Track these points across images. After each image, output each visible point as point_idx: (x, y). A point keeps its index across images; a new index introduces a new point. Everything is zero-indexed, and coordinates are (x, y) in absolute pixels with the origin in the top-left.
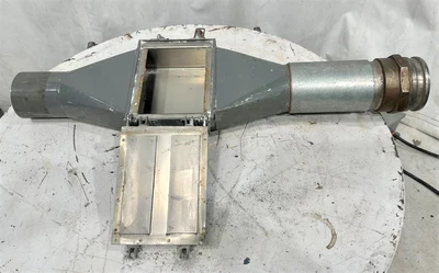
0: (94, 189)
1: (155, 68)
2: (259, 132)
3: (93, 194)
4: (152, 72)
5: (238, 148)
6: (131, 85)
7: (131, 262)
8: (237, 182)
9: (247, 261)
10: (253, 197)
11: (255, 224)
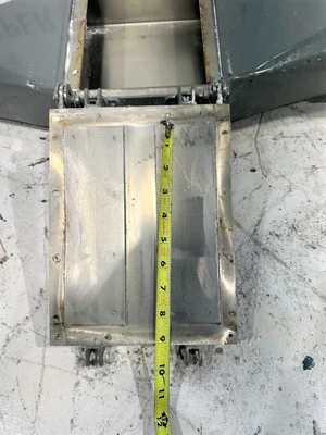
0: (14, 230)
1: (102, 24)
2: (284, 129)
3: (13, 240)
4: (98, 31)
5: (254, 157)
6: (65, 38)
7: (91, 371)
8: (262, 215)
9: (308, 363)
10: (297, 241)
11: (308, 290)
